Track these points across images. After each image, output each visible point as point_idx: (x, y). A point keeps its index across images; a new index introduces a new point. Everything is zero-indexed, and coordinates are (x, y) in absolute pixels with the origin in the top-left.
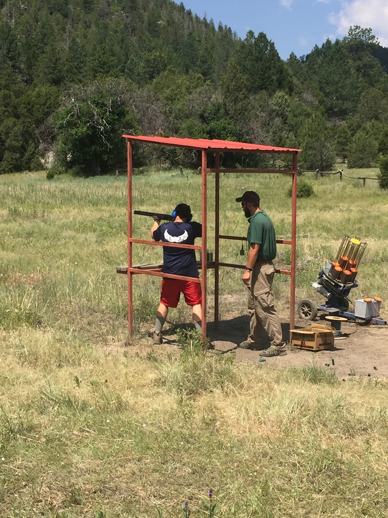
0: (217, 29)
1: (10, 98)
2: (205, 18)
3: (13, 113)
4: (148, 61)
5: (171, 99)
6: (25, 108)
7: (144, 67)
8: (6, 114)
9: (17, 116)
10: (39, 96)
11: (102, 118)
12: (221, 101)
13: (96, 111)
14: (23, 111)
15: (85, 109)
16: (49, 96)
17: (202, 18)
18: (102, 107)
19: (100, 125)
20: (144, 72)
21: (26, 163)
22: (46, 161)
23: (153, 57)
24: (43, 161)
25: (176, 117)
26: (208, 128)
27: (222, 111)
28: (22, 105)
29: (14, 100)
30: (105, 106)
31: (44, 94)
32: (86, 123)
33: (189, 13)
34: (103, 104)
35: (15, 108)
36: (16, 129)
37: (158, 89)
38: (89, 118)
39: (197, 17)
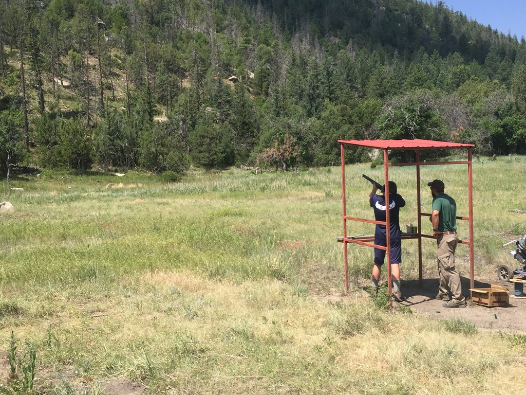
0: (520, 42)
1: (346, 110)
2: (509, 35)
3: (349, 121)
4: (455, 74)
5: (471, 102)
6: (358, 116)
7: (452, 79)
8: (344, 121)
9: (352, 123)
10: (368, 107)
11: (413, 121)
12: (513, 101)
13: (407, 115)
14: (355, 119)
15: (399, 115)
16: (375, 106)
17: (506, 35)
18: (412, 112)
19: (412, 126)
20: (452, 82)
21: (358, 157)
22: (372, 155)
23: (459, 70)
24: (370, 155)
25: (475, 116)
26: (502, 123)
27: (514, 108)
28: (355, 115)
29: (349, 111)
30: (415, 111)
31: (371, 105)
32: (399, 125)
33: (496, 32)
34: (413, 110)
35: (350, 117)
36: (350, 132)
37: (462, 95)
38: (403, 121)
39: (502, 35)
